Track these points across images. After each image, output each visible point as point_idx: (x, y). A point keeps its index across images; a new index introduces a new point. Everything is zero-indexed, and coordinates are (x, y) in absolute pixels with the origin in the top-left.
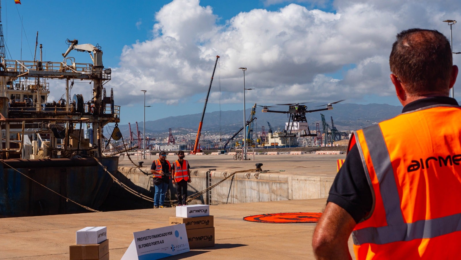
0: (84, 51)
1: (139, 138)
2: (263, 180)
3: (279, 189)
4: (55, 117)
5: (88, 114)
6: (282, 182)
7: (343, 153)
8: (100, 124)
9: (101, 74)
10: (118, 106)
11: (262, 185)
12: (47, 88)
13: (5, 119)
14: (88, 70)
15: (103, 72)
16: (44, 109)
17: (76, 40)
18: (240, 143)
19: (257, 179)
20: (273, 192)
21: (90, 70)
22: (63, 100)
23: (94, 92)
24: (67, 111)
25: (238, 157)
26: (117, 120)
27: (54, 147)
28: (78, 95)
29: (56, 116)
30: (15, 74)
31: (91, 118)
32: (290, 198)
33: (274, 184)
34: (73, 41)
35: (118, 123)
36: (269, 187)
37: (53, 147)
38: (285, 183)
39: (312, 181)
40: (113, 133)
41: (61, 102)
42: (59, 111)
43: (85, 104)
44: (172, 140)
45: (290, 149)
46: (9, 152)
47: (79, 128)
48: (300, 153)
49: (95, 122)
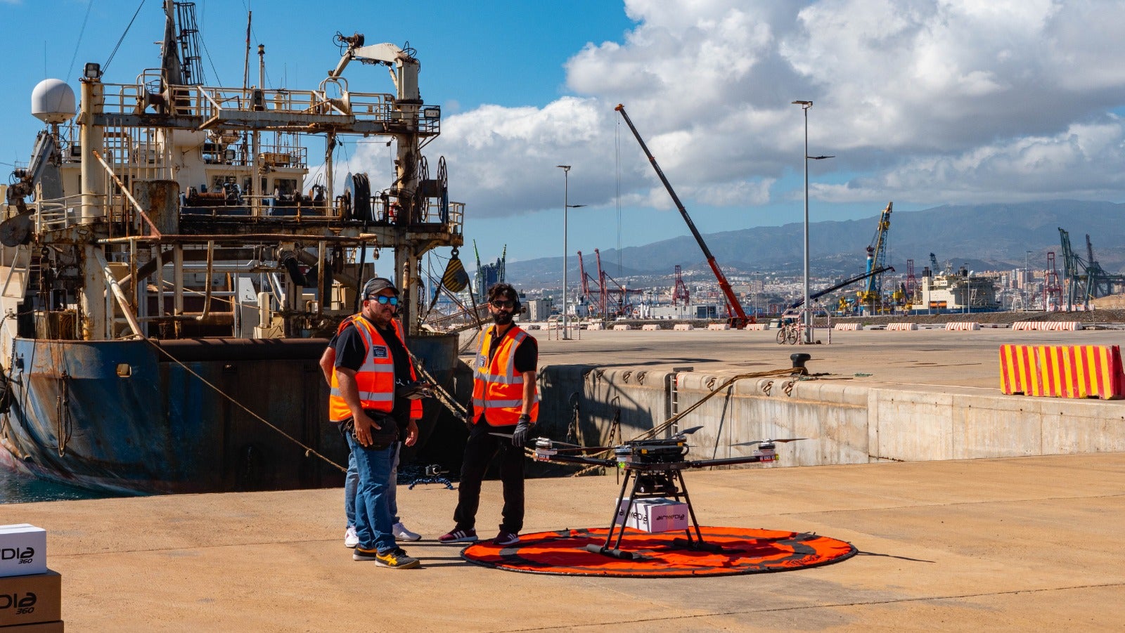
0: (376, 62)
1: (604, 287)
2: (804, 399)
3: (845, 426)
4: (297, 231)
5: (383, 223)
6: (853, 406)
7: (1084, 328)
8: (412, 248)
9: (415, 121)
10: (460, 204)
11: (802, 413)
12: (303, 161)
13: (160, 235)
14: (382, 111)
15: (421, 115)
16: (270, 211)
17: (360, 34)
18: (850, 302)
19: (789, 396)
20: (829, 433)
21: (386, 111)
22: (320, 188)
23: (397, 168)
24: (329, 215)
25: (787, 336)
26: (456, 241)
27: (295, 308)
28: (358, 174)
29: (299, 229)
30: (195, 123)
31: (389, 233)
32: (872, 453)
33: (833, 410)
34: (352, 36)
35: (459, 248)
36: (819, 419)
37: (292, 307)
38: (859, 410)
39: (931, 404)
40: (445, 273)
41: (316, 193)
42: (308, 217)
43: (374, 198)
44: (684, 294)
45: (969, 317)
46: (181, 320)
47: (358, 261)
48: (972, 327)
49: (400, 245)
